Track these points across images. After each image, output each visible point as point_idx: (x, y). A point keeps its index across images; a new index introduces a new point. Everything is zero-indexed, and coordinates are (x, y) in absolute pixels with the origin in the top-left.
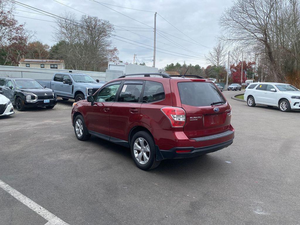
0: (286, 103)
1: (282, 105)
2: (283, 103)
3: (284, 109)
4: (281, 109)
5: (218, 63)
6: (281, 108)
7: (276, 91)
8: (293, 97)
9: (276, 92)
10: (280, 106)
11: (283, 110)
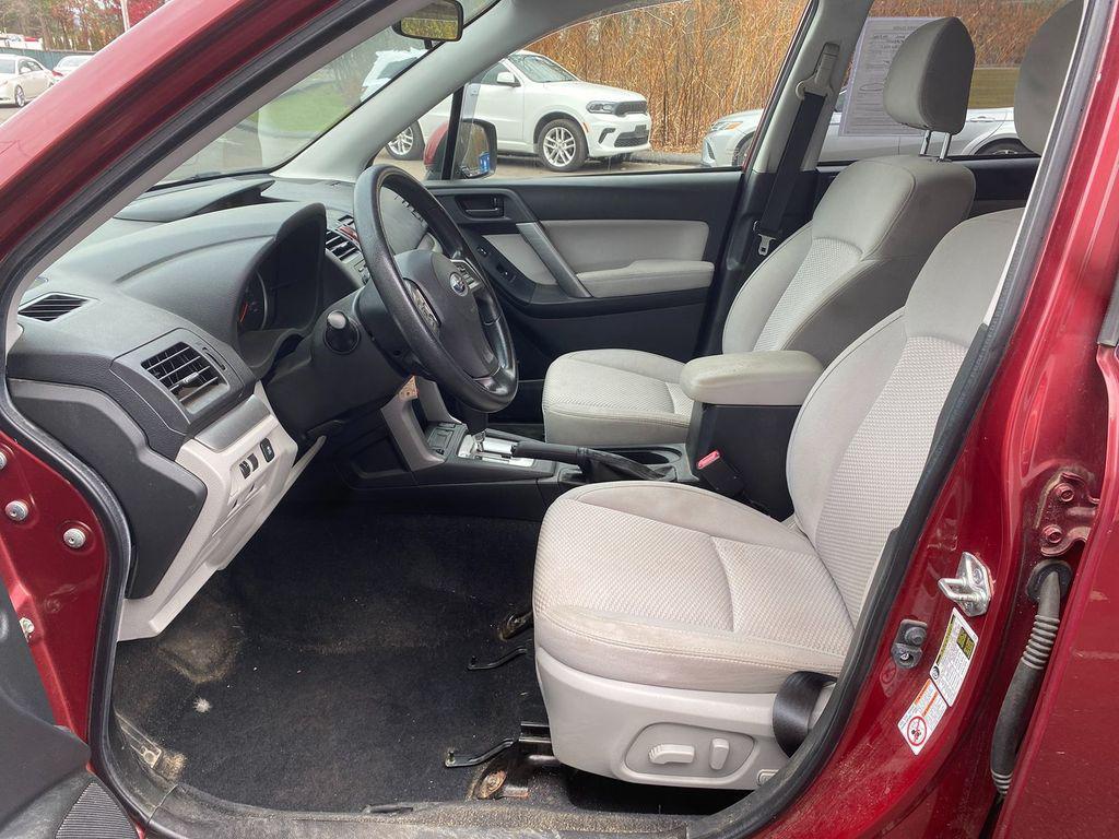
0: (567, 136)
1: (552, 144)
2: (553, 136)
3: (560, 161)
4: (551, 161)
6: (547, 155)
7: (516, 84)
8: (596, 108)
9: (518, 85)
10: (545, 150)
11: (556, 164)
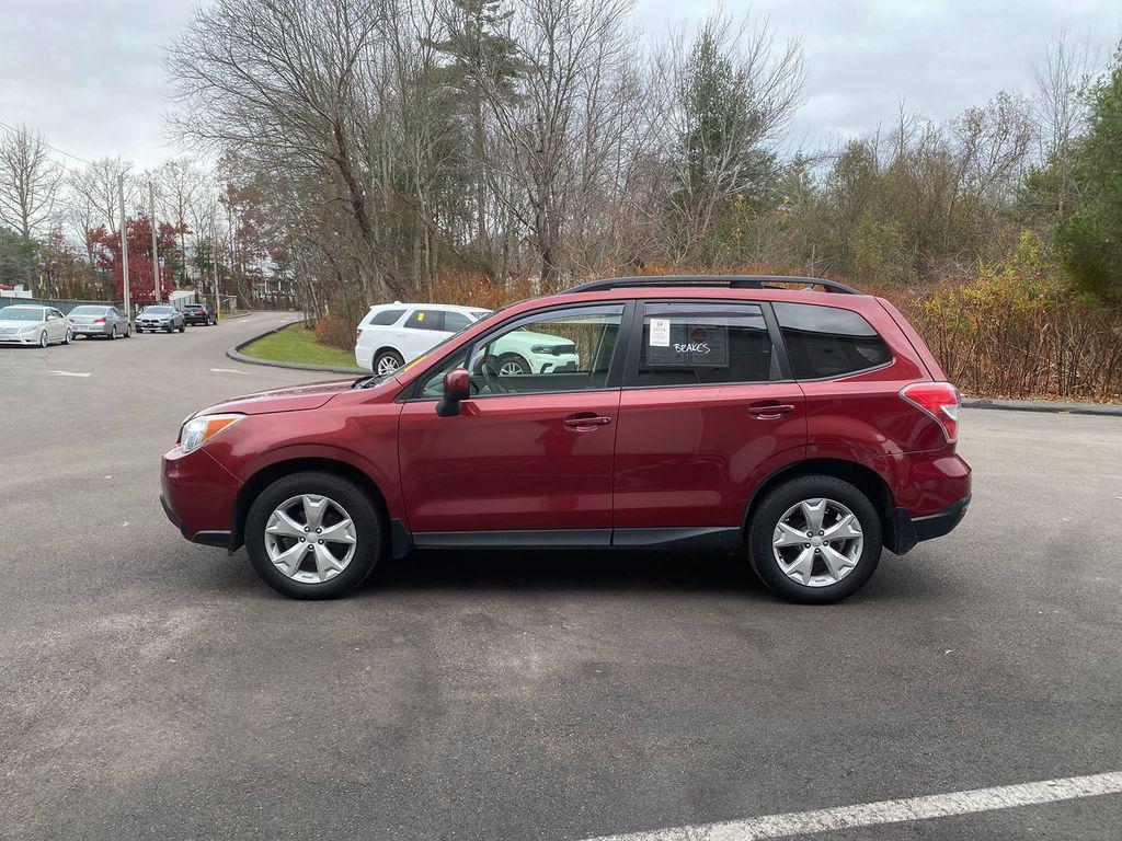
0: (517, 368)
2: (507, 368)
5: (25, 216)
8: (537, 349)
